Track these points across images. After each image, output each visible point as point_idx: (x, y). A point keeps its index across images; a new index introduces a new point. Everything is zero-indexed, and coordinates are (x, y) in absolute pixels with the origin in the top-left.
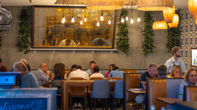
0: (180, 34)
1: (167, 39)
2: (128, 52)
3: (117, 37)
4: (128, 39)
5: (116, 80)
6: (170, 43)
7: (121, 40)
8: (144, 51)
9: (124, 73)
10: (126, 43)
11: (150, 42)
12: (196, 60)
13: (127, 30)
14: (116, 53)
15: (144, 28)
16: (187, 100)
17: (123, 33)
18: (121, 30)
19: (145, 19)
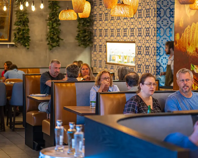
0: (93, 23)
1: (78, 29)
2: (29, 45)
3: (14, 27)
4: (28, 30)
5: (14, 83)
6: (81, 35)
7: (20, 31)
8: (48, 44)
9: (23, 75)
10: (26, 35)
11: (56, 33)
12: (112, 56)
13: (28, 19)
14: (14, 47)
15: (48, 16)
16: (100, 114)
17: (22, 22)
18: (20, 18)
19: (50, 4)
